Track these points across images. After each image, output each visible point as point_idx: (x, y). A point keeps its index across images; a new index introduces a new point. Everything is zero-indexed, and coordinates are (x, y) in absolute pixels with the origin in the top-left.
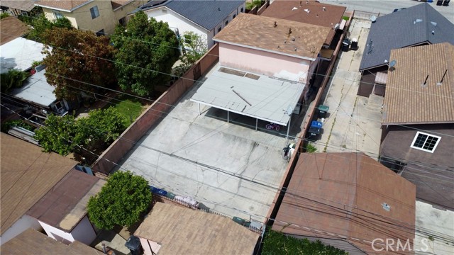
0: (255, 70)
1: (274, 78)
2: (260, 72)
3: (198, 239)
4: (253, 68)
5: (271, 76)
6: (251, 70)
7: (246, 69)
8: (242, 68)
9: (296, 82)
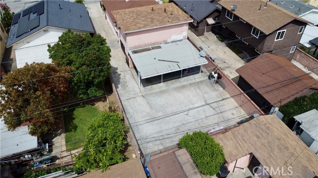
0: (155, 43)
1: (169, 43)
2: (158, 43)
3: (264, 135)
4: (153, 42)
5: (166, 43)
6: (152, 44)
7: (148, 45)
8: (145, 45)
9: (181, 40)
